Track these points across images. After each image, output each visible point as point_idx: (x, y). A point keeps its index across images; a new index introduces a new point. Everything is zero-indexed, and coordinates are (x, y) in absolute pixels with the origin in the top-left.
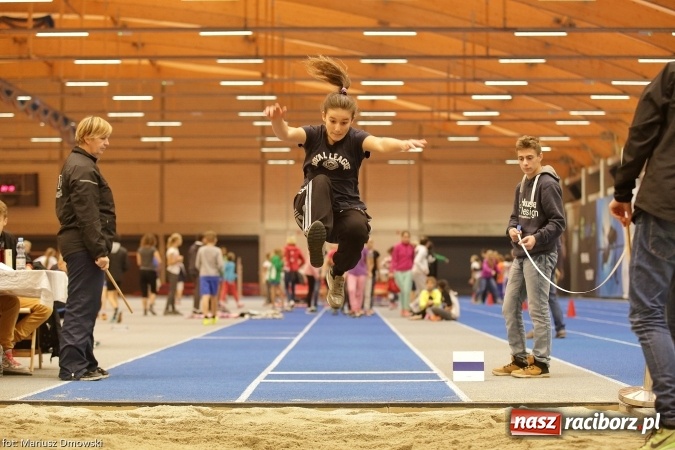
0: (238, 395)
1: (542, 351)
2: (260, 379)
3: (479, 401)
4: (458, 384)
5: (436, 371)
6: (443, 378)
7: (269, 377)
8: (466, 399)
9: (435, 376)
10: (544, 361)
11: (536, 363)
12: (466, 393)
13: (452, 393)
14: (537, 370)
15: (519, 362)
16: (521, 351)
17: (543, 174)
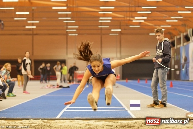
0: (57, 116)
1: (164, 99)
2: (64, 110)
3: (138, 117)
4: (132, 111)
5: (124, 107)
6: (127, 109)
7: (67, 109)
8: (134, 117)
9: (124, 109)
10: (165, 102)
11: (162, 103)
12: (134, 114)
13: (129, 115)
14: (162, 106)
15: (156, 103)
16: (156, 99)
17: (165, 41)
